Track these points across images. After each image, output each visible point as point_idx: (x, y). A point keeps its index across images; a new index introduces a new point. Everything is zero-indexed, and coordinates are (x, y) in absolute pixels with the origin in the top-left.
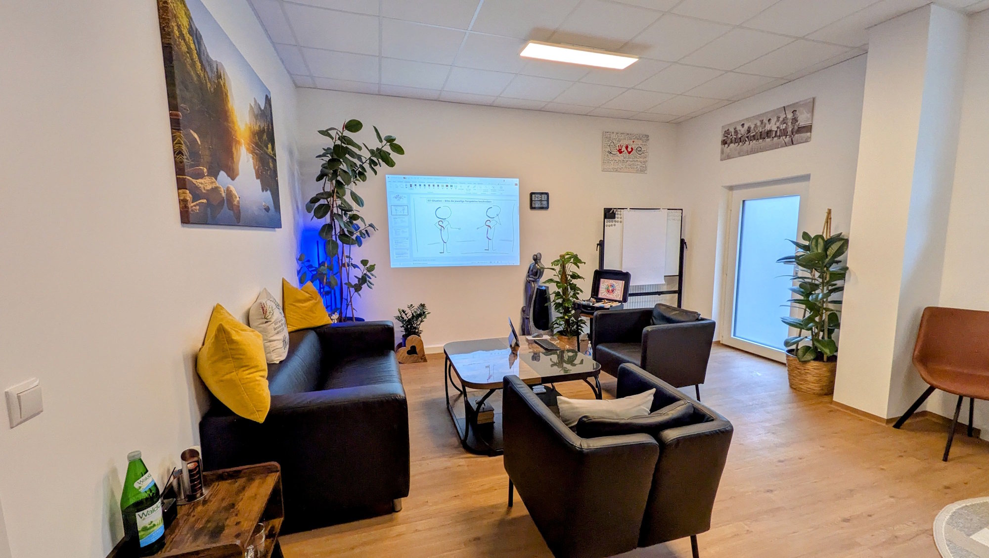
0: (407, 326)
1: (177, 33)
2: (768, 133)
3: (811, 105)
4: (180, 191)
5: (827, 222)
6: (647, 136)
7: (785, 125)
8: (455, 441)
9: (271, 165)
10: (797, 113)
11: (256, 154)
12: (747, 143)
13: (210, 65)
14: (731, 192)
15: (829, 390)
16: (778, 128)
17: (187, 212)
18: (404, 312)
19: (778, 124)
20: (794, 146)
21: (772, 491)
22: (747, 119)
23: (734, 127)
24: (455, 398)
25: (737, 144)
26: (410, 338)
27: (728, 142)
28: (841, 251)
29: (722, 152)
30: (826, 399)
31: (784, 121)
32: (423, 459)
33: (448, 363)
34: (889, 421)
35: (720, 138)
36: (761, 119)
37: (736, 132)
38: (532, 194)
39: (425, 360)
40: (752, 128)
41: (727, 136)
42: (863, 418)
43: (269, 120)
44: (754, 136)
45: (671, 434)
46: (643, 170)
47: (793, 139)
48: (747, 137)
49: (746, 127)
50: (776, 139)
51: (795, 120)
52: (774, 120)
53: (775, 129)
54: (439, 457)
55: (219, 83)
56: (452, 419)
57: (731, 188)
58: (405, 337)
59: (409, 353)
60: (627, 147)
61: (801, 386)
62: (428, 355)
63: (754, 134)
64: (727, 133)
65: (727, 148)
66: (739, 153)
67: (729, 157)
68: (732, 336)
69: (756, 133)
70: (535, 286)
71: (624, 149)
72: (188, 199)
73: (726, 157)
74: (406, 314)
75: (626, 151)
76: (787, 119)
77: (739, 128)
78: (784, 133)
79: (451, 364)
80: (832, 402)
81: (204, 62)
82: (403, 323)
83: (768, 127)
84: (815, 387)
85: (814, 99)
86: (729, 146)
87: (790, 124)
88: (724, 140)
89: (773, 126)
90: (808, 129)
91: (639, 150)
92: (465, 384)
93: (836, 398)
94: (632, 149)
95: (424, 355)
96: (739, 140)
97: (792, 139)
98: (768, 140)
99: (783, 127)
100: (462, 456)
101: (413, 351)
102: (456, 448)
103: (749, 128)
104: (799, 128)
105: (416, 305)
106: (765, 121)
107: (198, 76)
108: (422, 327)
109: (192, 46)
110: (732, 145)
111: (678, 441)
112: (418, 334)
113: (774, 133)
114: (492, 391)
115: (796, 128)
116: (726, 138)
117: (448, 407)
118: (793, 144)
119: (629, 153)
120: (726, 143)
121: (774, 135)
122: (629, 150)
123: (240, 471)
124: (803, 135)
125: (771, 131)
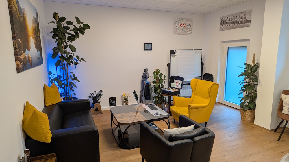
0: (94, 100)
1: (13, 5)
2: (236, 22)
3: (250, 12)
4: (16, 61)
5: (254, 58)
6: (192, 20)
7: (242, 19)
8: (116, 145)
9: (39, 40)
10: (246, 15)
11: (35, 38)
12: (229, 25)
13: (21, 11)
14: (224, 43)
15: (253, 121)
16: (239, 20)
17: (19, 68)
18: (92, 93)
19: (239, 18)
21: (225, 156)
22: (229, 15)
23: (224, 18)
24: (115, 128)
25: (225, 25)
26: (95, 104)
27: (222, 24)
28: (256, 70)
29: (220, 28)
30: (252, 123)
31: (241, 18)
32: (104, 152)
33: (112, 115)
34: (271, 131)
35: (219, 22)
36: (234, 16)
37: (225, 20)
38: (145, 44)
39: (102, 113)
40: (231, 19)
42: (263, 130)
43: (37, 21)
45: (197, 138)
46: (190, 33)
47: (244, 25)
48: (229, 23)
49: (229, 18)
50: (239, 24)
51: (245, 18)
52: (238, 17)
53: (238, 20)
54: (110, 150)
55: (24, 16)
56: (114, 136)
57: (224, 42)
58: (94, 104)
59: (95, 110)
60: (184, 24)
61: (245, 119)
62: (103, 111)
63: (231, 21)
64: (222, 20)
65: (222, 26)
66: (226, 29)
67: (222, 30)
68: (224, 100)
70: (145, 82)
71: (182, 25)
72: (19, 64)
73: (221, 30)
74: (94, 95)
75: (183, 26)
76: (243, 17)
77: (226, 18)
78: (241, 22)
79: (113, 115)
80: (254, 124)
81: (20, 11)
82: (92, 98)
83: (236, 20)
84: (249, 119)
85: (251, 10)
87: (243, 19)
89: (238, 19)
90: (249, 22)
91: (189, 25)
92: (119, 123)
93: (255, 123)
94: (186, 25)
95: (101, 111)
96: (226, 24)
98: (236, 24)
99: (241, 20)
100: (119, 150)
101: (97, 110)
102: (117, 147)
103: (230, 19)
105: (98, 91)
106: (235, 17)
107: (19, 17)
108: (100, 100)
109: (17, 8)
110: (224, 25)
111: (199, 140)
112: (99, 103)
113: (238, 22)
114: (129, 126)
115: (245, 21)
116: (221, 22)
117: (112, 132)
118: (244, 27)
119: (185, 26)
121: (238, 23)
122: (185, 25)
123: (43, 157)
124: (248, 24)
125: (237, 21)
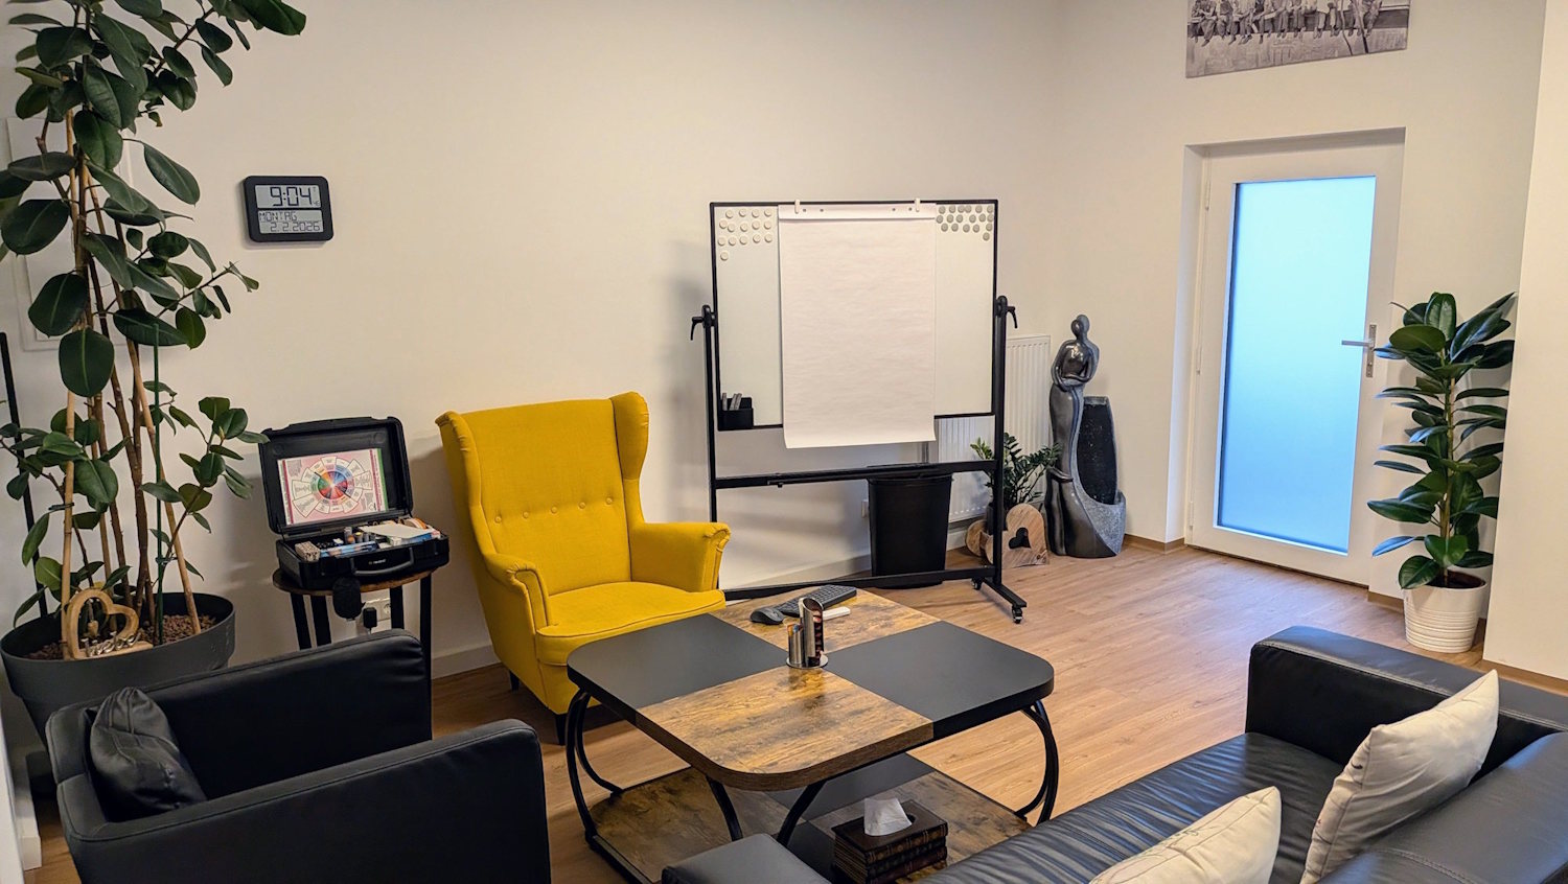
2: (1309, 19)
7: (1349, 2)
12: (1256, 37)
14: (1205, 162)
16: (1330, 6)
20: (1368, 55)
27: (1206, 30)
29: (1191, 56)
37: (1226, 6)
41: (1203, 15)
44: (1272, 20)
47: (1368, 41)
48: (1256, 22)
50: (1326, 34)
53: (1323, 8)
57: (1207, 151)
63: (1273, 15)
64: (1203, 6)
65: (1203, 45)
66: (1234, 62)
67: (1208, 71)
68: (1215, 524)
69: (1278, 15)
73: (1200, 69)
78: (1346, 22)
83: (1308, 3)
86: (1208, 41)
88: (1196, 24)
89: (1318, 2)
90: (1401, 17)
96: (1235, 29)
97: (1364, 39)
98: (1308, 35)
99: (1345, 6)
104: (1380, 12)
110: (1216, 39)
113: (1322, 18)
115: (1374, 12)
116: (1200, 18)
118: (1367, 51)
120: (1201, 33)
121: (1321, 26)
124: (1389, 31)
125: (1314, 12)
